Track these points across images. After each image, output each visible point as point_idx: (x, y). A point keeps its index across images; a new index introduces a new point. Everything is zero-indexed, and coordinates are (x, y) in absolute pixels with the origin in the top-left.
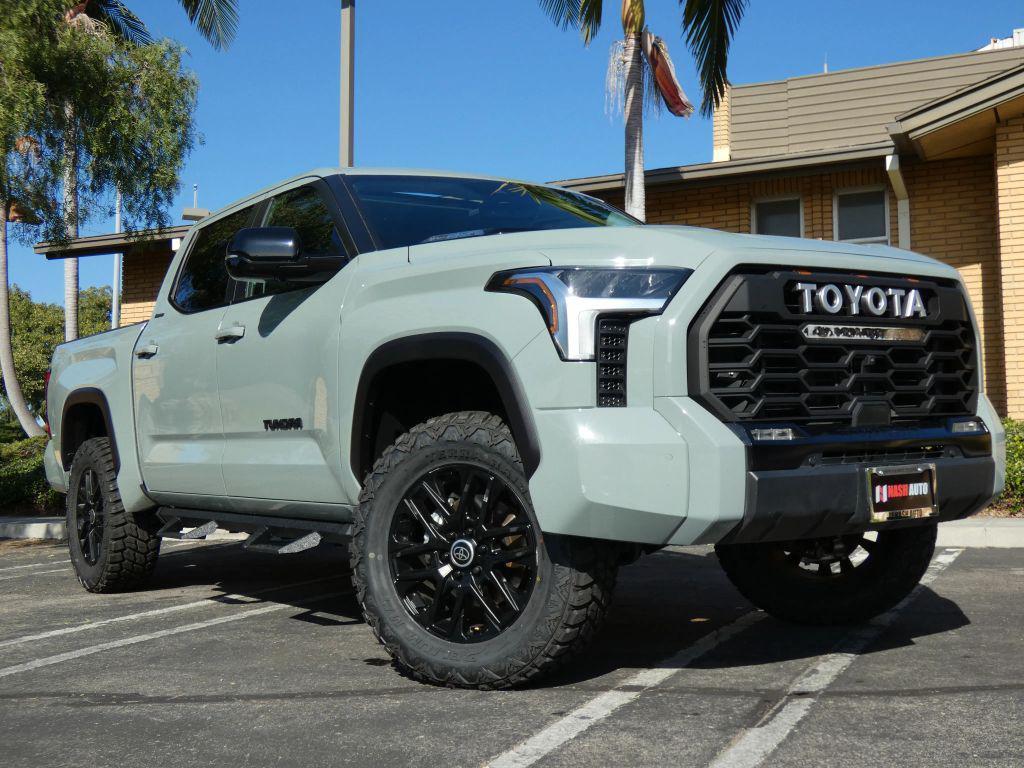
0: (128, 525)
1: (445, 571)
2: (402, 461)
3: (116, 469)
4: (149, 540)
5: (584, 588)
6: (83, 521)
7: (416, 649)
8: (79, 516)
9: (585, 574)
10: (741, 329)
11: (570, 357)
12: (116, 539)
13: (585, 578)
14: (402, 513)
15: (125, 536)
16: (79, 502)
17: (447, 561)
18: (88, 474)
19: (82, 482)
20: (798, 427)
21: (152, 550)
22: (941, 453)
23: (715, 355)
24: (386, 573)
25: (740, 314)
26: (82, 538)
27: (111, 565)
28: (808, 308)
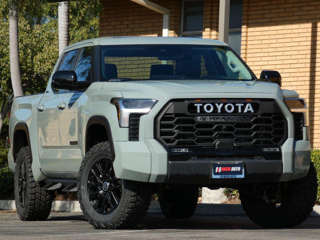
0: (37, 187)
1: (101, 192)
2: (90, 157)
3: (31, 162)
4: (47, 195)
5: (133, 196)
6: (20, 187)
7: (92, 217)
8: (19, 185)
9: (133, 192)
10: (172, 119)
11: (122, 126)
12: (31, 194)
13: (133, 193)
14: (91, 174)
15: (36, 193)
16: (20, 178)
17: (102, 189)
18: (23, 164)
19: (21, 168)
20: (190, 148)
21: (49, 200)
22: (254, 158)
23: (162, 126)
24: (86, 193)
25: (171, 114)
26: (20, 196)
27: (30, 207)
28: (198, 111)
